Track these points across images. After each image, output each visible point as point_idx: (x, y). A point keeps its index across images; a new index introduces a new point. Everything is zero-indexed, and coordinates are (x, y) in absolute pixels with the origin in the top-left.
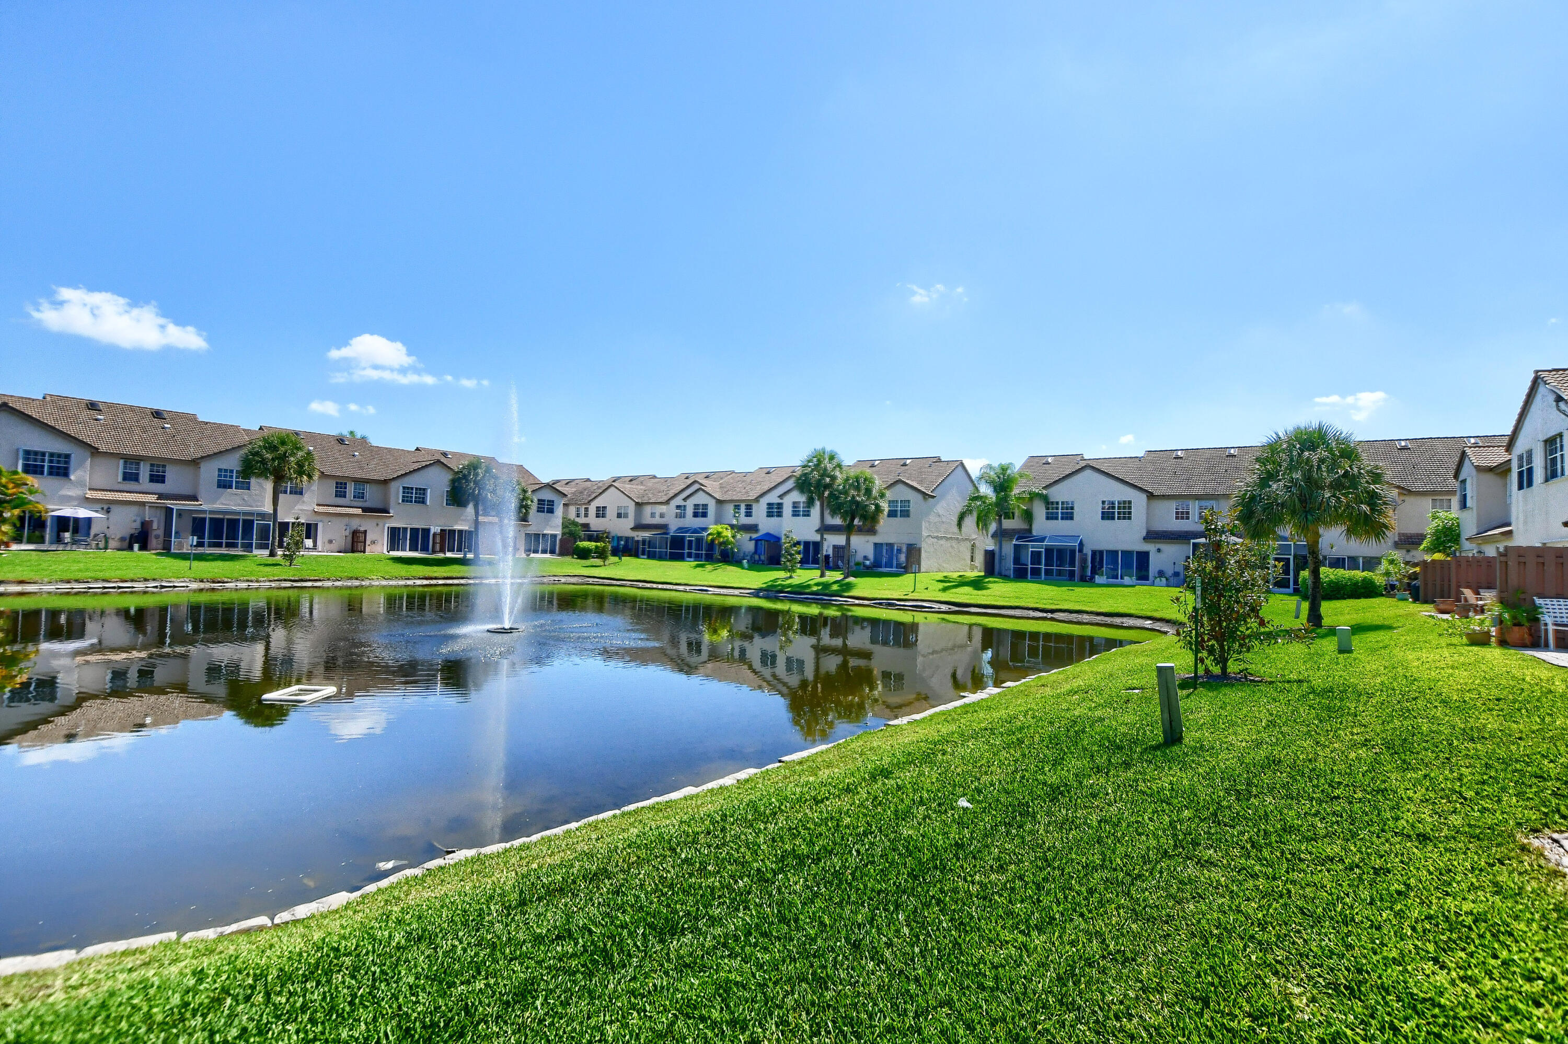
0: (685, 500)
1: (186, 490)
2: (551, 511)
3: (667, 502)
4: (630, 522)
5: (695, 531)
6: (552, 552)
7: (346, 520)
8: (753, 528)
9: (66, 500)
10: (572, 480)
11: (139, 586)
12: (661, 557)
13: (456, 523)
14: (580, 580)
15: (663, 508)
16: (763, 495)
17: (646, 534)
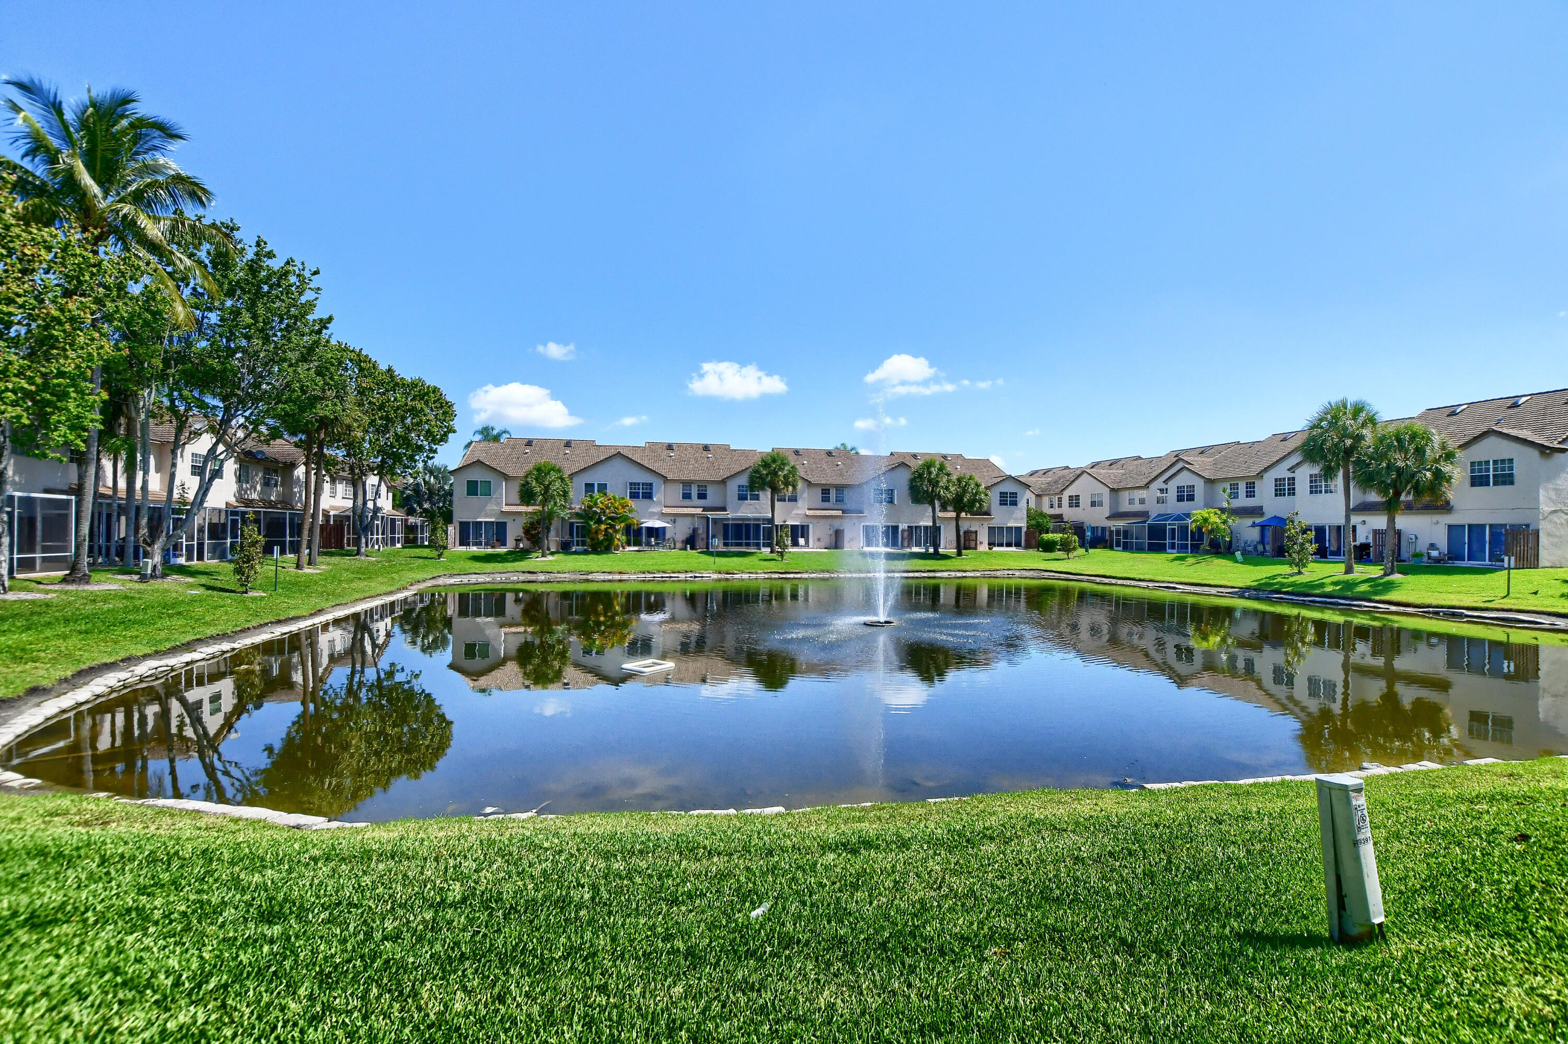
0: (1165, 482)
1: (718, 504)
2: (1014, 503)
3: (1147, 486)
4: (1105, 510)
5: (1179, 518)
6: (1018, 545)
7: (830, 521)
8: (1257, 511)
9: (652, 516)
10: (1049, 470)
11: (682, 576)
12: (1140, 549)
13: (922, 519)
14: (1035, 574)
15: (1143, 494)
16: (1266, 469)
17: (1121, 524)
